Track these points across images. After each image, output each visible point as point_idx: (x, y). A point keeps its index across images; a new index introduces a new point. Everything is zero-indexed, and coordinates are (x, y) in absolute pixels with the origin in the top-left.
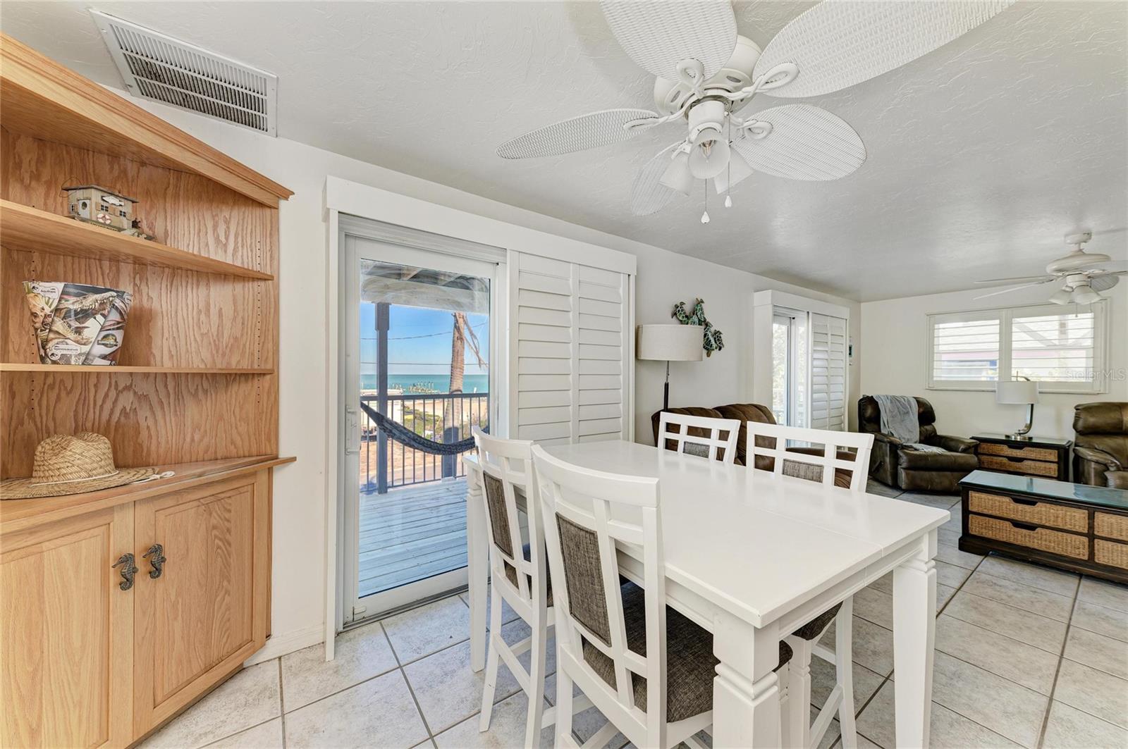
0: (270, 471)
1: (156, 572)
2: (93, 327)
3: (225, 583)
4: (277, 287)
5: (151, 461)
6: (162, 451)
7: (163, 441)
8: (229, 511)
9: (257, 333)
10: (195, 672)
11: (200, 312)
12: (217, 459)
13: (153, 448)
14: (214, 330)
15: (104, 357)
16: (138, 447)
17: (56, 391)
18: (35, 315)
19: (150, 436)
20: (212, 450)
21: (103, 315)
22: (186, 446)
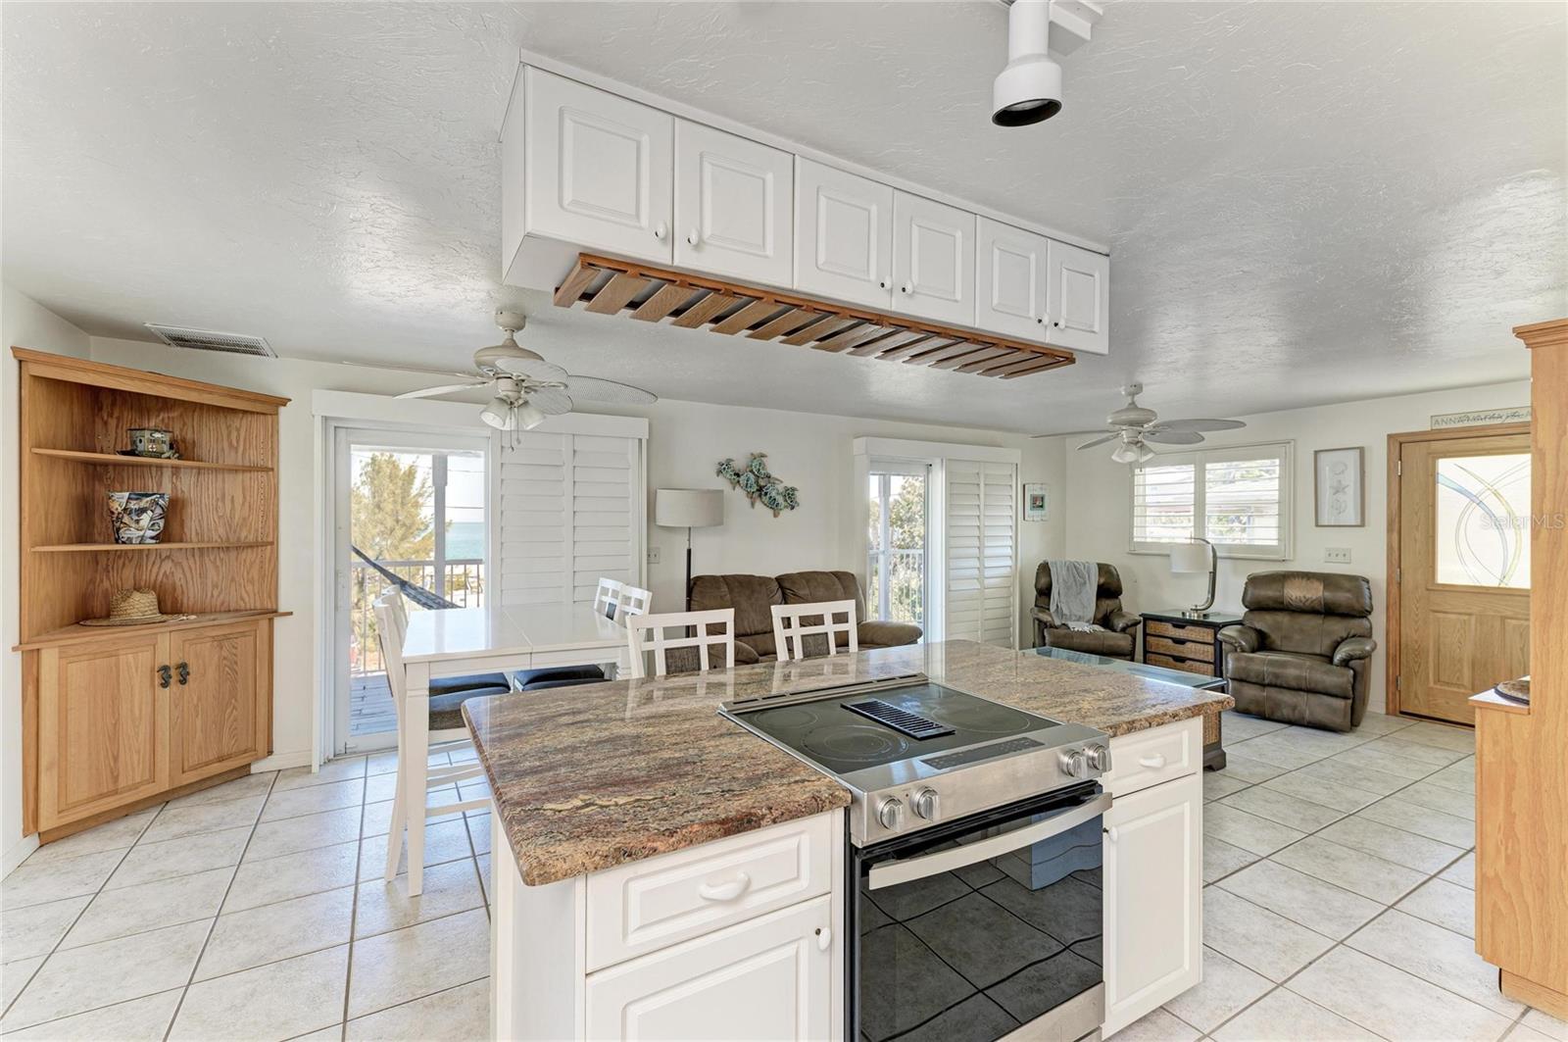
0: (271, 620)
1: (183, 681)
2: (146, 518)
3: (233, 701)
4: (277, 477)
5: (184, 610)
6: (190, 603)
7: (191, 595)
8: (236, 648)
9: (261, 514)
10: (211, 758)
11: (218, 500)
12: (230, 611)
13: (185, 601)
14: (228, 511)
15: (152, 538)
16: (175, 600)
17: (122, 559)
18: (113, 513)
19: (183, 592)
20: (226, 604)
21: (152, 511)
22: (208, 600)
